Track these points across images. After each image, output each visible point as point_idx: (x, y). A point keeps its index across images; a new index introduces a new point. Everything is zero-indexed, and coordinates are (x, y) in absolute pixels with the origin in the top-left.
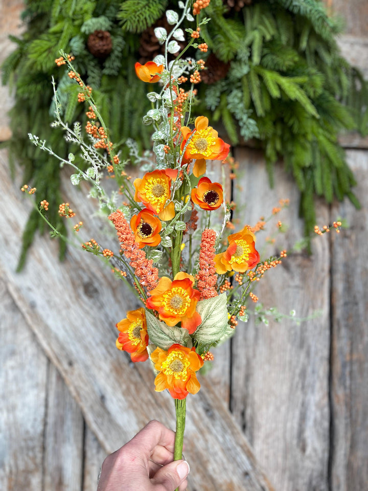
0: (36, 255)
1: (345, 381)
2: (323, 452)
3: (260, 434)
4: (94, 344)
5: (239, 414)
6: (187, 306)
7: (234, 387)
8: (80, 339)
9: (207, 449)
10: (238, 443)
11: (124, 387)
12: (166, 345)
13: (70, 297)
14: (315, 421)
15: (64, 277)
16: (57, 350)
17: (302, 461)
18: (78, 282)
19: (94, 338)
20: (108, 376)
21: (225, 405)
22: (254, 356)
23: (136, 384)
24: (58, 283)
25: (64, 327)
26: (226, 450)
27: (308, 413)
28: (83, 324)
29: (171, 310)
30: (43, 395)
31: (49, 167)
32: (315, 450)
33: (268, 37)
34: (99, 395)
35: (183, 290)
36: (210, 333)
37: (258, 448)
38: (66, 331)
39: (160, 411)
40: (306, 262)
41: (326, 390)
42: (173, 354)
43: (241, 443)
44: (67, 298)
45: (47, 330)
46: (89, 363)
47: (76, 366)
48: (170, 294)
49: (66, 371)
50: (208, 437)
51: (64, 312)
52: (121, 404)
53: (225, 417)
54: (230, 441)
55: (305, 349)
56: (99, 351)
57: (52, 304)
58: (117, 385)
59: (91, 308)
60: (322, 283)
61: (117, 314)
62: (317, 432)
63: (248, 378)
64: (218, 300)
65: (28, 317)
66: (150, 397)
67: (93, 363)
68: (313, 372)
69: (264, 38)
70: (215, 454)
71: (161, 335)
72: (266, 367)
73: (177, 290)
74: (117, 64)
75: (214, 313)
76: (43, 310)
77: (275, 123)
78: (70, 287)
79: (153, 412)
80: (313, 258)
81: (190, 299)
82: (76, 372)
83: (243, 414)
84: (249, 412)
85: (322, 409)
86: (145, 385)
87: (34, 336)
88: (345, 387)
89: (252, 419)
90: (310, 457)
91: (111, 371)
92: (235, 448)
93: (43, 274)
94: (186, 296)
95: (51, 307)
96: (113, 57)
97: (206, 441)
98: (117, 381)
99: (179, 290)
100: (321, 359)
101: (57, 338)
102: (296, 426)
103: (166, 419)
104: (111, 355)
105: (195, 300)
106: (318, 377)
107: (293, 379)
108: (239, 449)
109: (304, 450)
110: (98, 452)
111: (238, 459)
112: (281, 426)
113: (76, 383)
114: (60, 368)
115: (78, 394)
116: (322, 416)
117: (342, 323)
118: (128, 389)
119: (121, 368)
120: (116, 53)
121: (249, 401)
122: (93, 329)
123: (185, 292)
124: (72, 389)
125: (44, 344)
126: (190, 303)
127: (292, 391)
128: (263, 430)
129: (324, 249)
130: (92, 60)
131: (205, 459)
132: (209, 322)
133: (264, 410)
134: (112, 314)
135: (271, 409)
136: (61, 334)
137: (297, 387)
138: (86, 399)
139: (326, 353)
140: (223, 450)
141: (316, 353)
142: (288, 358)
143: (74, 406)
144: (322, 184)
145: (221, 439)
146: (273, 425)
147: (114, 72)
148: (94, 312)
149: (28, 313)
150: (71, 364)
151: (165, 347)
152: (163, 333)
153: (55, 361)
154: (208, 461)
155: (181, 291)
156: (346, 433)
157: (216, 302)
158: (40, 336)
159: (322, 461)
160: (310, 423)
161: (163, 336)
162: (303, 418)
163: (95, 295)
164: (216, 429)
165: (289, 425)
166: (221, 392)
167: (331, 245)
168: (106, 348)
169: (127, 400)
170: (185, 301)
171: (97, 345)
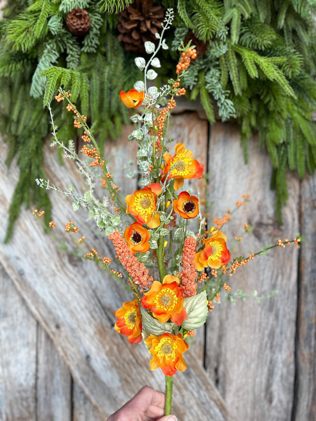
0: (23, 226)
1: (311, 341)
2: (288, 402)
3: (231, 389)
4: (79, 309)
5: (212, 370)
6: (175, 304)
7: (208, 347)
8: (66, 304)
9: (184, 403)
10: (211, 398)
11: (107, 348)
12: (157, 333)
13: (56, 266)
14: (282, 376)
15: (49, 247)
16: (45, 314)
17: (269, 410)
18: (62, 252)
19: (79, 304)
20: (92, 338)
21: (200, 363)
22: (227, 318)
23: (118, 346)
24: (44, 253)
25: (51, 293)
26: (201, 404)
27: (276, 370)
28: (69, 291)
29: (162, 307)
30: (34, 353)
31: (32, 143)
32: (280, 401)
33: (247, 16)
34: (84, 355)
35: (171, 291)
36: (193, 322)
37: (230, 401)
38: (53, 297)
39: (140, 370)
40: (276, 232)
41: (292, 349)
42: (164, 340)
43: (215, 398)
44: (54, 267)
45: (35, 295)
46: (75, 326)
47: (62, 329)
48: (161, 293)
49: (53, 334)
50: (185, 392)
51: (50, 280)
52: (104, 363)
53: (200, 375)
54: (205, 396)
55: (274, 312)
56: (84, 315)
57: (39, 272)
58: (101, 346)
59: (76, 276)
60: (292, 252)
61: (100, 282)
62: (283, 385)
63: (220, 338)
64: (199, 297)
65: (17, 284)
66: (131, 357)
67: (79, 326)
68: (281, 333)
69: (242, 16)
70: (192, 407)
71: (154, 327)
72: (238, 328)
73: (166, 290)
74: (96, 41)
75: (196, 307)
76: (31, 277)
77: (250, 100)
78: (55, 256)
79: (134, 371)
80: (283, 228)
81: (177, 298)
82: (63, 334)
83: (216, 370)
84: (221, 368)
85: (288, 367)
86: (127, 346)
87: (23, 301)
88: (310, 347)
89: (224, 375)
90: (276, 407)
91: (95, 333)
92: (209, 403)
93: (30, 244)
94: (174, 295)
95: (38, 275)
96: (91, 35)
97: (183, 396)
98: (102, 343)
99: (168, 291)
100: (289, 321)
101: (44, 304)
102: (264, 381)
103: (146, 377)
104: (95, 319)
105: (181, 299)
106: (286, 337)
107: (263, 339)
108: (212, 403)
109: (270, 401)
110: (85, 403)
111: (212, 412)
112: (250, 381)
113: (63, 344)
114: (49, 331)
115: (66, 354)
116: (288, 372)
117: (309, 289)
118: (111, 349)
119: (105, 331)
120: (95, 30)
121: (222, 359)
122: (77, 295)
123: (172, 292)
124: (59, 349)
125: (33, 308)
126: (177, 301)
127: (261, 350)
128: (234, 384)
129: (294, 219)
130: (71, 38)
131: (182, 412)
132: (192, 314)
133: (236, 367)
134: (95, 282)
135: (242, 366)
136: (48, 299)
137: (266, 346)
138: (72, 358)
139: (293, 316)
140: (198, 404)
141: (285, 316)
142: (258, 320)
143: (62, 363)
144: (296, 160)
145: (196, 395)
146: (244, 380)
147: (93, 50)
148: (79, 280)
149: (17, 280)
150: (58, 327)
151: (157, 334)
152: (156, 325)
153: (43, 324)
154: (185, 414)
155: (169, 291)
156: (309, 387)
157: (198, 299)
158: (29, 301)
159: (286, 411)
160: (277, 378)
161: (156, 328)
162: (271, 374)
163: (79, 264)
164: (192, 386)
165: (258, 380)
166: (196, 351)
167: (300, 215)
168: (90, 312)
169: (110, 360)
170: (173, 299)
171: (82, 309)
